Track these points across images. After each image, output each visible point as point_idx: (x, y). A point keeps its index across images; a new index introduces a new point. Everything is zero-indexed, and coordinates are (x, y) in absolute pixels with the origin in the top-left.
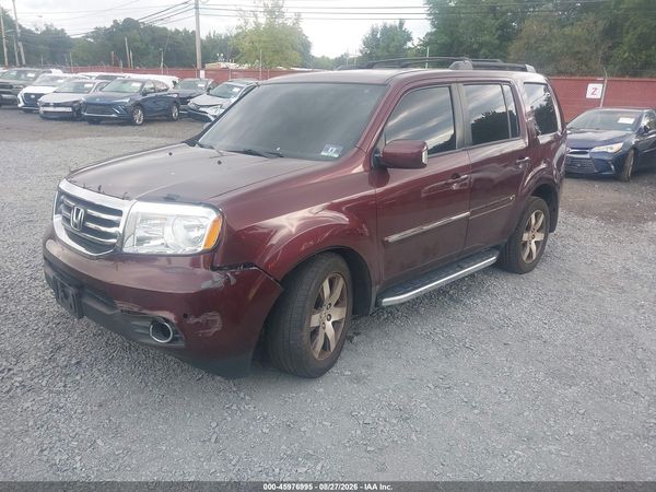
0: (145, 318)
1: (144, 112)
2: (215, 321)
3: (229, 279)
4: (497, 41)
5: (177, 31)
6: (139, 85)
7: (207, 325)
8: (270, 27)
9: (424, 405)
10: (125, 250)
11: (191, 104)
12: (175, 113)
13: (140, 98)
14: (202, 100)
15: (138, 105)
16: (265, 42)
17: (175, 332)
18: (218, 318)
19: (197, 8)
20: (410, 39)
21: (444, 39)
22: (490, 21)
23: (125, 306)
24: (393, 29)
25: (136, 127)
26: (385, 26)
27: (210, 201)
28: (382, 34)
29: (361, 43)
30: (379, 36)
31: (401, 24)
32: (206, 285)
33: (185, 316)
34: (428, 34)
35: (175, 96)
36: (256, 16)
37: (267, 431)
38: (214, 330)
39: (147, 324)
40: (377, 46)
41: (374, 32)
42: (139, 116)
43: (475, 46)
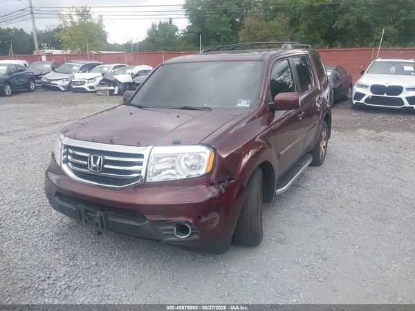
0: (170, 223)
1: (11, 87)
2: (215, 218)
3: (221, 190)
4: (231, 30)
5: (9, 30)
6: (5, 68)
7: (212, 221)
8: (82, 25)
9: (328, 249)
10: (148, 180)
11: (44, 79)
12: (33, 86)
13: (8, 77)
14: (51, 76)
15: (7, 82)
16: (79, 35)
17: (192, 229)
18: (217, 216)
19: (32, 13)
20: (177, 30)
21: (198, 30)
22: (224, 18)
23: (154, 218)
24: (165, 24)
25: (7, 98)
26: (161, 23)
27: (204, 142)
28: (159, 28)
29: (146, 34)
30: (157, 29)
31: (171, 21)
32: (209, 196)
33: (199, 217)
34: (188, 27)
35: (31, 74)
36: (71, 18)
37: (255, 282)
38: (216, 224)
39: (172, 227)
40: (157, 35)
41: (154, 27)
42: (8, 89)
43: (218, 33)
